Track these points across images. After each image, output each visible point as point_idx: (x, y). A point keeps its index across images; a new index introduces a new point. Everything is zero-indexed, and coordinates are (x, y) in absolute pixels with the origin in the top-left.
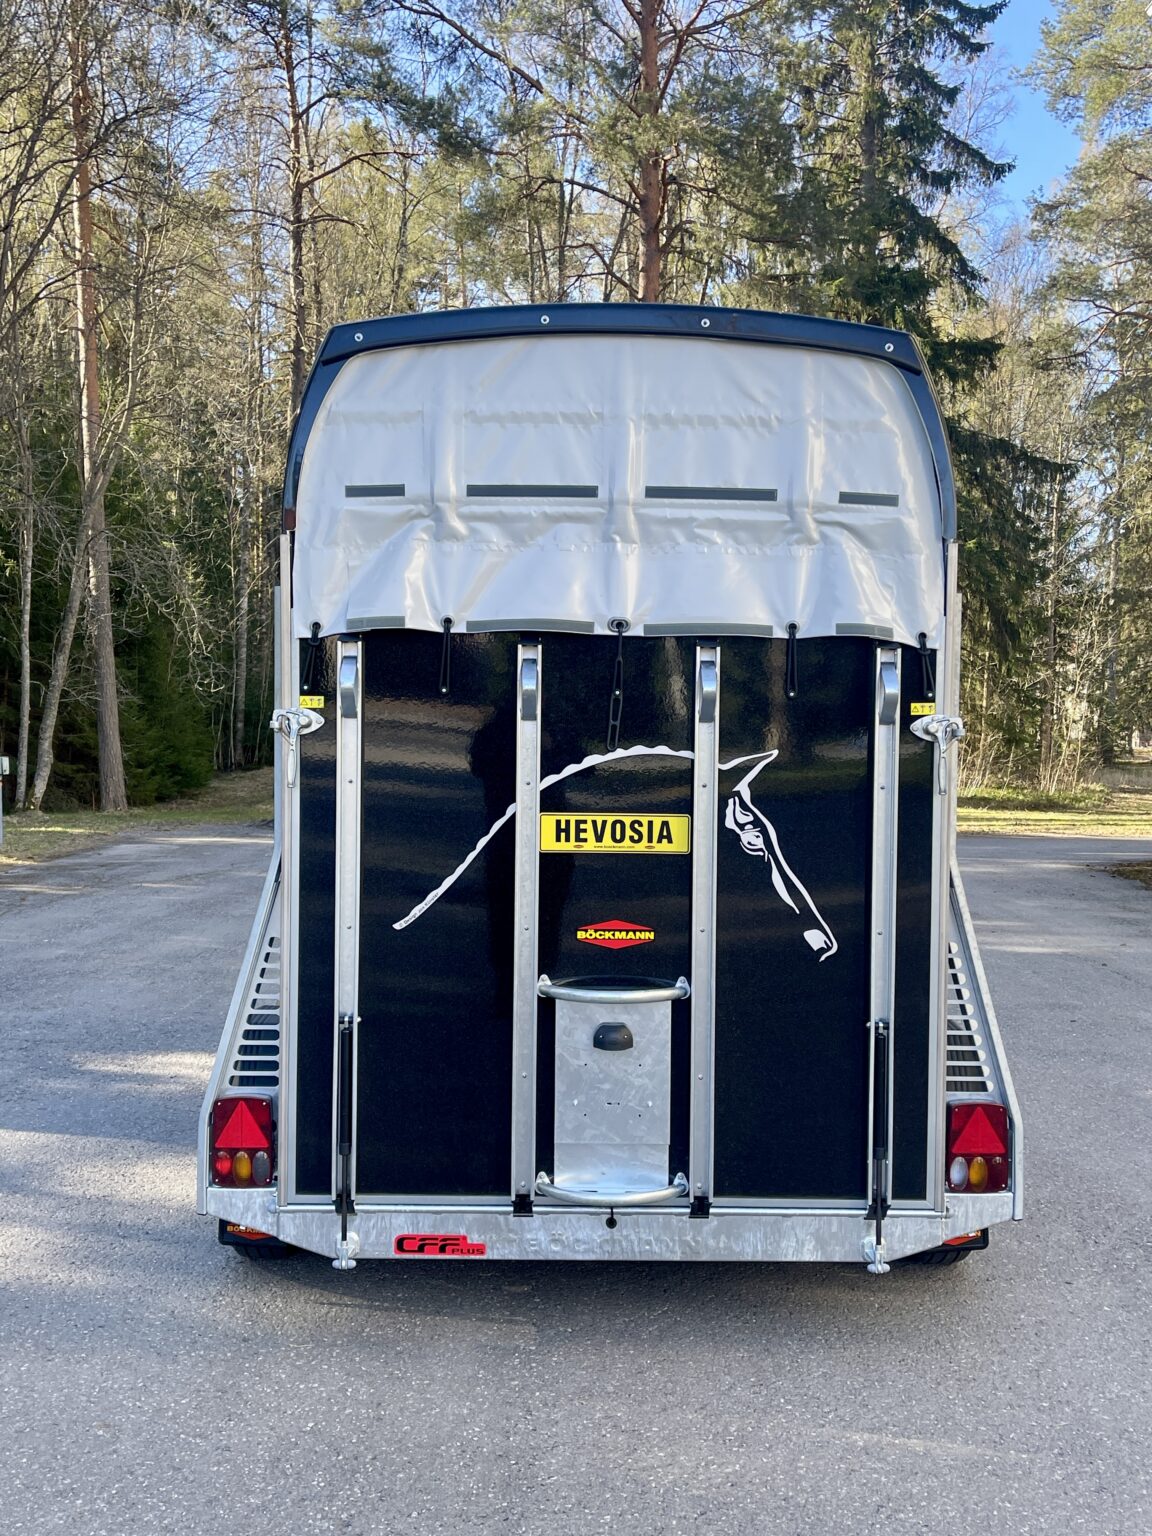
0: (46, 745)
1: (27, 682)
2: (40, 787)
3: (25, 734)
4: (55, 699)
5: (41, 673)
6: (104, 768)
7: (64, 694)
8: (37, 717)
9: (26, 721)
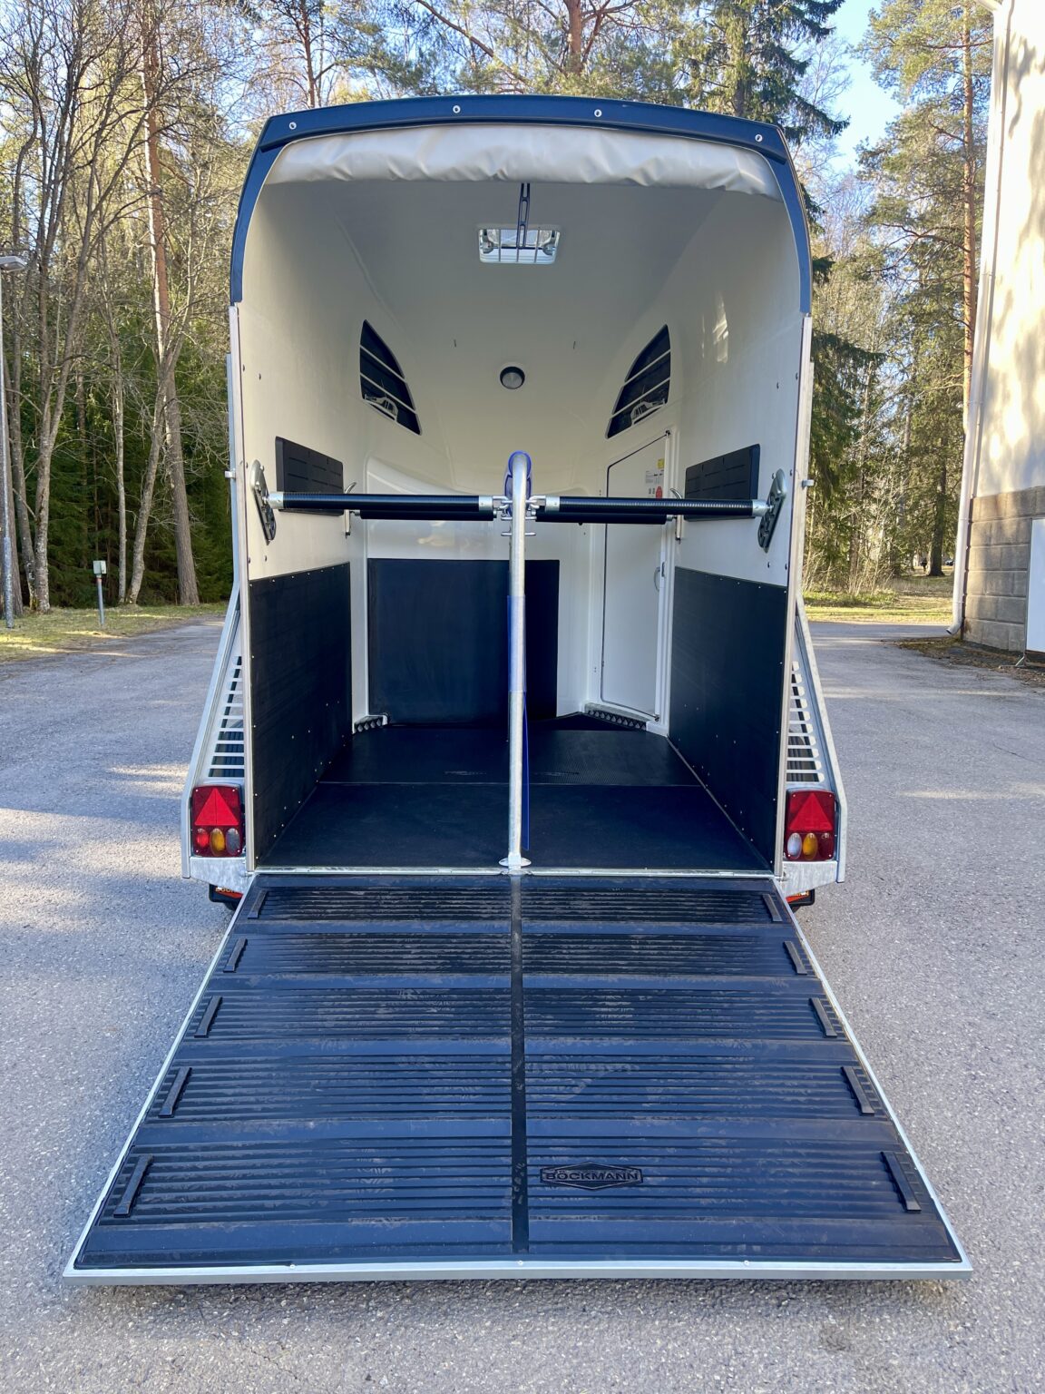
0: (139, 557)
1: (123, 511)
2: (136, 588)
3: (123, 549)
4: (144, 523)
5: (133, 505)
6: (182, 574)
7: (151, 520)
8: (132, 536)
9: (124, 540)
